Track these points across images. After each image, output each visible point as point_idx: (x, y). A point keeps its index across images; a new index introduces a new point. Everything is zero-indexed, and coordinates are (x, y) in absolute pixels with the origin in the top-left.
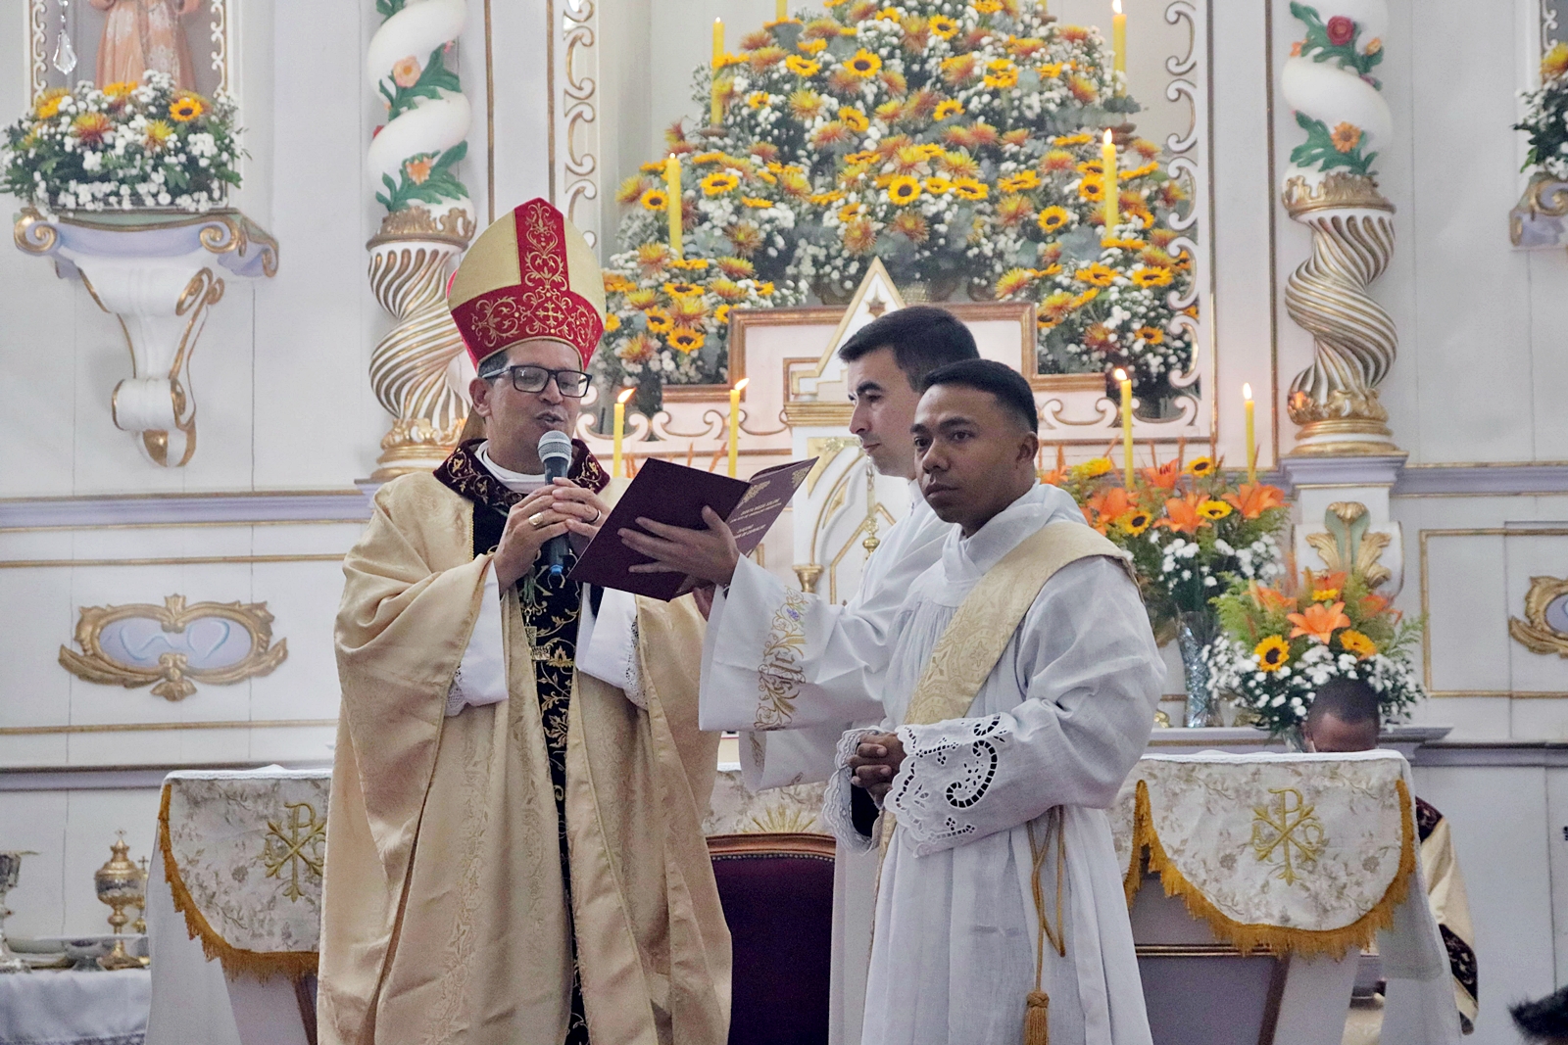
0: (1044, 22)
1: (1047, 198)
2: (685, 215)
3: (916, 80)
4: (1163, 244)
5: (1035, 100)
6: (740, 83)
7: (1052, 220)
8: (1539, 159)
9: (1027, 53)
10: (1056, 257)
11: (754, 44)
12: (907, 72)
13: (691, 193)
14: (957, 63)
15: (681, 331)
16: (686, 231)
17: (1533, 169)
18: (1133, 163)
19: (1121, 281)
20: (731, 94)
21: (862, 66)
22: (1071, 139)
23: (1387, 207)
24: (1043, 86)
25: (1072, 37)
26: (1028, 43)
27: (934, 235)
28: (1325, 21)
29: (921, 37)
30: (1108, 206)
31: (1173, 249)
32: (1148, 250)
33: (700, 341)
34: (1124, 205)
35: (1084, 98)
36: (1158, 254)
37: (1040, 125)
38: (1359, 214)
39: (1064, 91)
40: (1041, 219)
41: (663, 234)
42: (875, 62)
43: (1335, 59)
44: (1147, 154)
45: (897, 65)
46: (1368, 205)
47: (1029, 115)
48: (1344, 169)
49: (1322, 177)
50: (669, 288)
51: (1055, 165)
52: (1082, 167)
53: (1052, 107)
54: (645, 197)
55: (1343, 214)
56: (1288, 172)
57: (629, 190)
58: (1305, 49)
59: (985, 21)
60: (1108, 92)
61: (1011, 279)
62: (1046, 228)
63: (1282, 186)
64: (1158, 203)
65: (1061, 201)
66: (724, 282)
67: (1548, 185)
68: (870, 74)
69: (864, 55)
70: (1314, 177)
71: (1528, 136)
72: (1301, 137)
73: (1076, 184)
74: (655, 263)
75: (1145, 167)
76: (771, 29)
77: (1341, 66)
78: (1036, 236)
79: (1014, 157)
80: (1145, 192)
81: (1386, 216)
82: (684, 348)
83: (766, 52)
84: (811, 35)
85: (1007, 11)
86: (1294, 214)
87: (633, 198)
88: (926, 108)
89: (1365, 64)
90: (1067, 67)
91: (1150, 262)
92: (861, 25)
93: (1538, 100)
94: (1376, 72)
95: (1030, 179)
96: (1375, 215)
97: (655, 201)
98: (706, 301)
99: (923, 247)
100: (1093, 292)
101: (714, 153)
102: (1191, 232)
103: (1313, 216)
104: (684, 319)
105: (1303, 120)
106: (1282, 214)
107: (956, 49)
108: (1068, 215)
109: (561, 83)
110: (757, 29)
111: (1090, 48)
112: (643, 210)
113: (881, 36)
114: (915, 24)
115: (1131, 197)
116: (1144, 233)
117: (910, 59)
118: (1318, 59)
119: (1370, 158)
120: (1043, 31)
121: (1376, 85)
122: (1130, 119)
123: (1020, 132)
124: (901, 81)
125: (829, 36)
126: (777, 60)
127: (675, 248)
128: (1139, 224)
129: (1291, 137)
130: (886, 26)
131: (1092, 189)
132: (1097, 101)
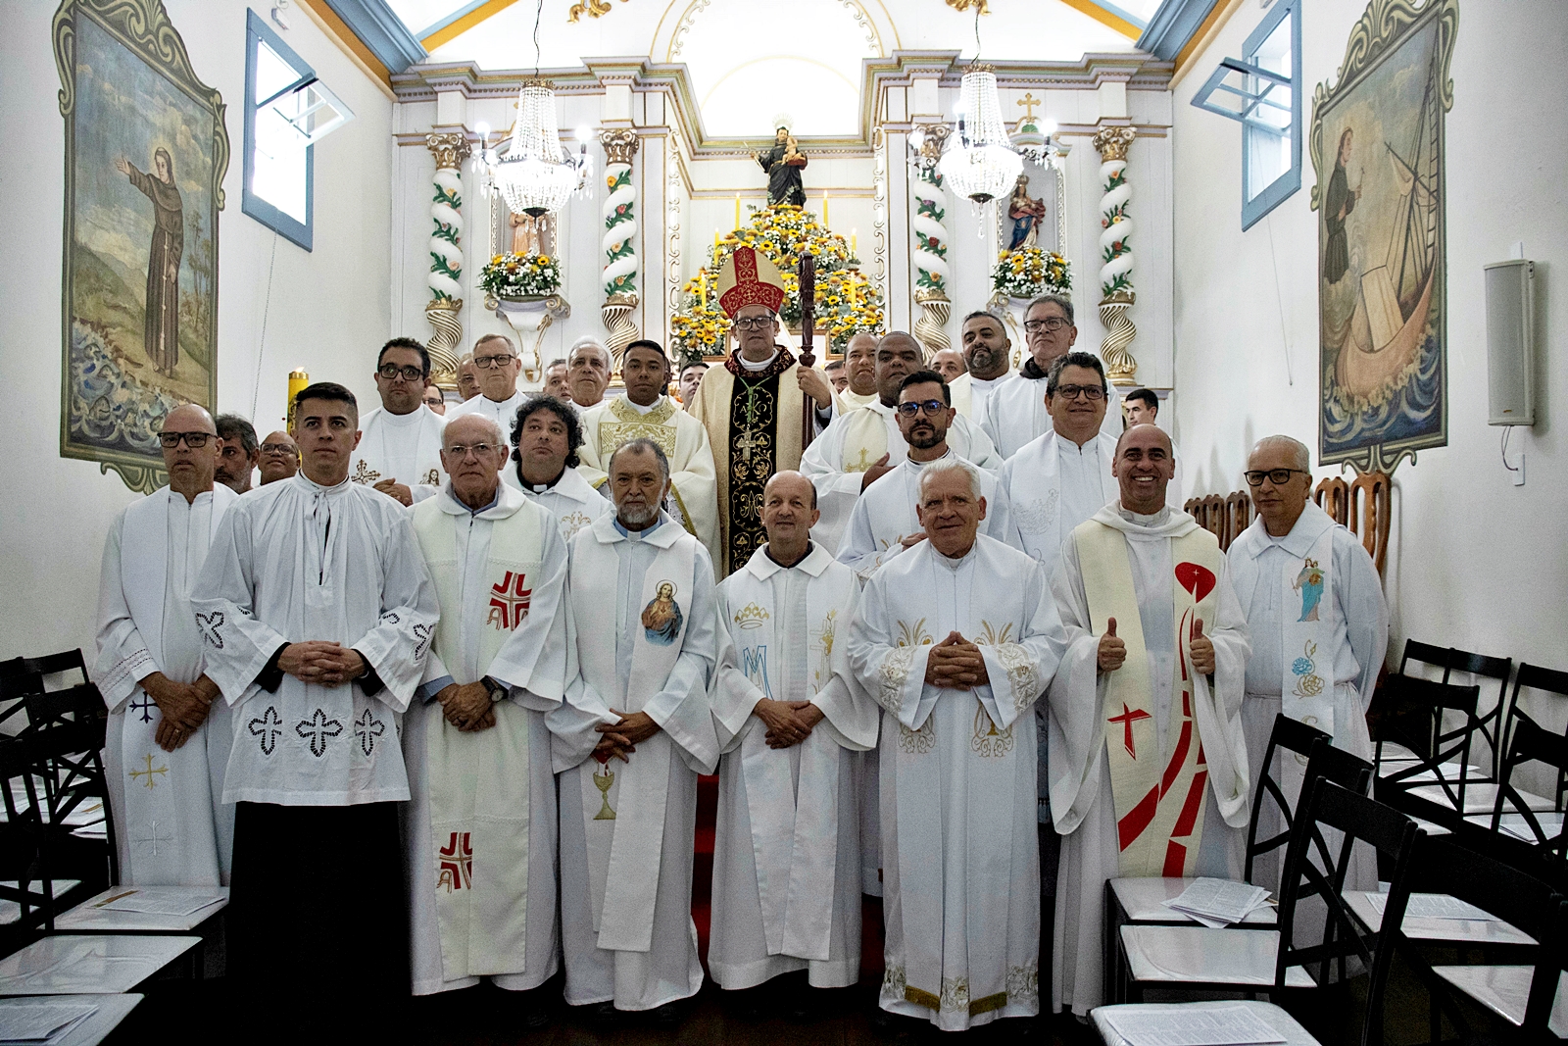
0: (828, 232)
1: (831, 293)
2: (707, 296)
3: (785, 251)
4: (874, 311)
5: (826, 260)
6: (725, 251)
7: (833, 301)
8: (998, 288)
9: (823, 243)
10: (837, 313)
11: (729, 238)
12: (782, 248)
13: (709, 289)
14: (800, 245)
15: (708, 337)
16: (708, 301)
17: (996, 290)
18: (859, 282)
19: (859, 323)
20: (722, 255)
21: (767, 246)
22: (838, 273)
23: (949, 301)
24: (829, 254)
25: (837, 239)
26: (823, 240)
27: (793, 304)
28: (928, 238)
29: (786, 236)
30: (852, 296)
31: (877, 312)
32: (867, 312)
33: (714, 340)
34: (857, 296)
35: (842, 259)
36: (871, 313)
37: (827, 267)
38: (940, 303)
39: (836, 257)
40: (829, 300)
41: (699, 302)
42: (771, 244)
43: (932, 251)
44: (864, 279)
45: (778, 246)
46: (943, 300)
47: (824, 264)
48: (935, 288)
49: (928, 290)
50: (703, 322)
51: (834, 282)
52: (842, 283)
53: (832, 262)
54: (693, 290)
55: (935, 303)
56: (916, 288)
57: (687, 287)
58: (922, 247)
59: (808, 232)
60: (850, 257)
61: (821, 320)
62: (831, 303)
63: (914, 293)
64: (868, 296)
65: (836, 294)
66: (722, 320)
67: (1000, 296)
68: (769, 249)
69: (767, 242)
70: (925, 289)
71: (995, 280)
72: (920, 276)
73: (841, 288)
74: (698, 313)
75: (864, 283)
76: (735, 233)
77: (934, 253)
78: (827, 306)
79: (819, 278)
80: (864, 292)
81: (948, 304)
82: (709, 342)
83: (733, 241)
84: (748, 235)
85: (815, 228)
86: (918, 302)
87: (688, 290)
88: (788, 261)
89: (941, 253)
90: (837, 249)
91: (869, 316)
92: (766, 232)
93: (998, 268)
94: (944, 256)
95: (825, 286)
96: (945, 303)
97: (697, 291)
98: (716, 326)
99: (789, 308)
100: (850, 326)
101: (715, 275)
102: (883, 307)
103: (925, 303)
104: (709, 332)
105: (921, 271)
106: (913, 301)
107: (798, 240)
108: (838, 299)
109: (668, 252)
110: (730, 233)
111: (844, 242)
112: (692, 294)
113: (773, 236)
114: (784, 232)
115: (859, 293)
116: (864, 306)
117: (782, 244)
118: (926, 250)
119: (943, 284)
120: (828, 236)
121: (945, 260)
122: (858, 266)
123: (821, 270)
124: (780, 251)
125: (755, 235)
126: (737, 243)
127: (703, 308)
128: (862, 303)
129: (916, 276)
130: (775, 233)
131: (846, 290)
132: (847, 260)
